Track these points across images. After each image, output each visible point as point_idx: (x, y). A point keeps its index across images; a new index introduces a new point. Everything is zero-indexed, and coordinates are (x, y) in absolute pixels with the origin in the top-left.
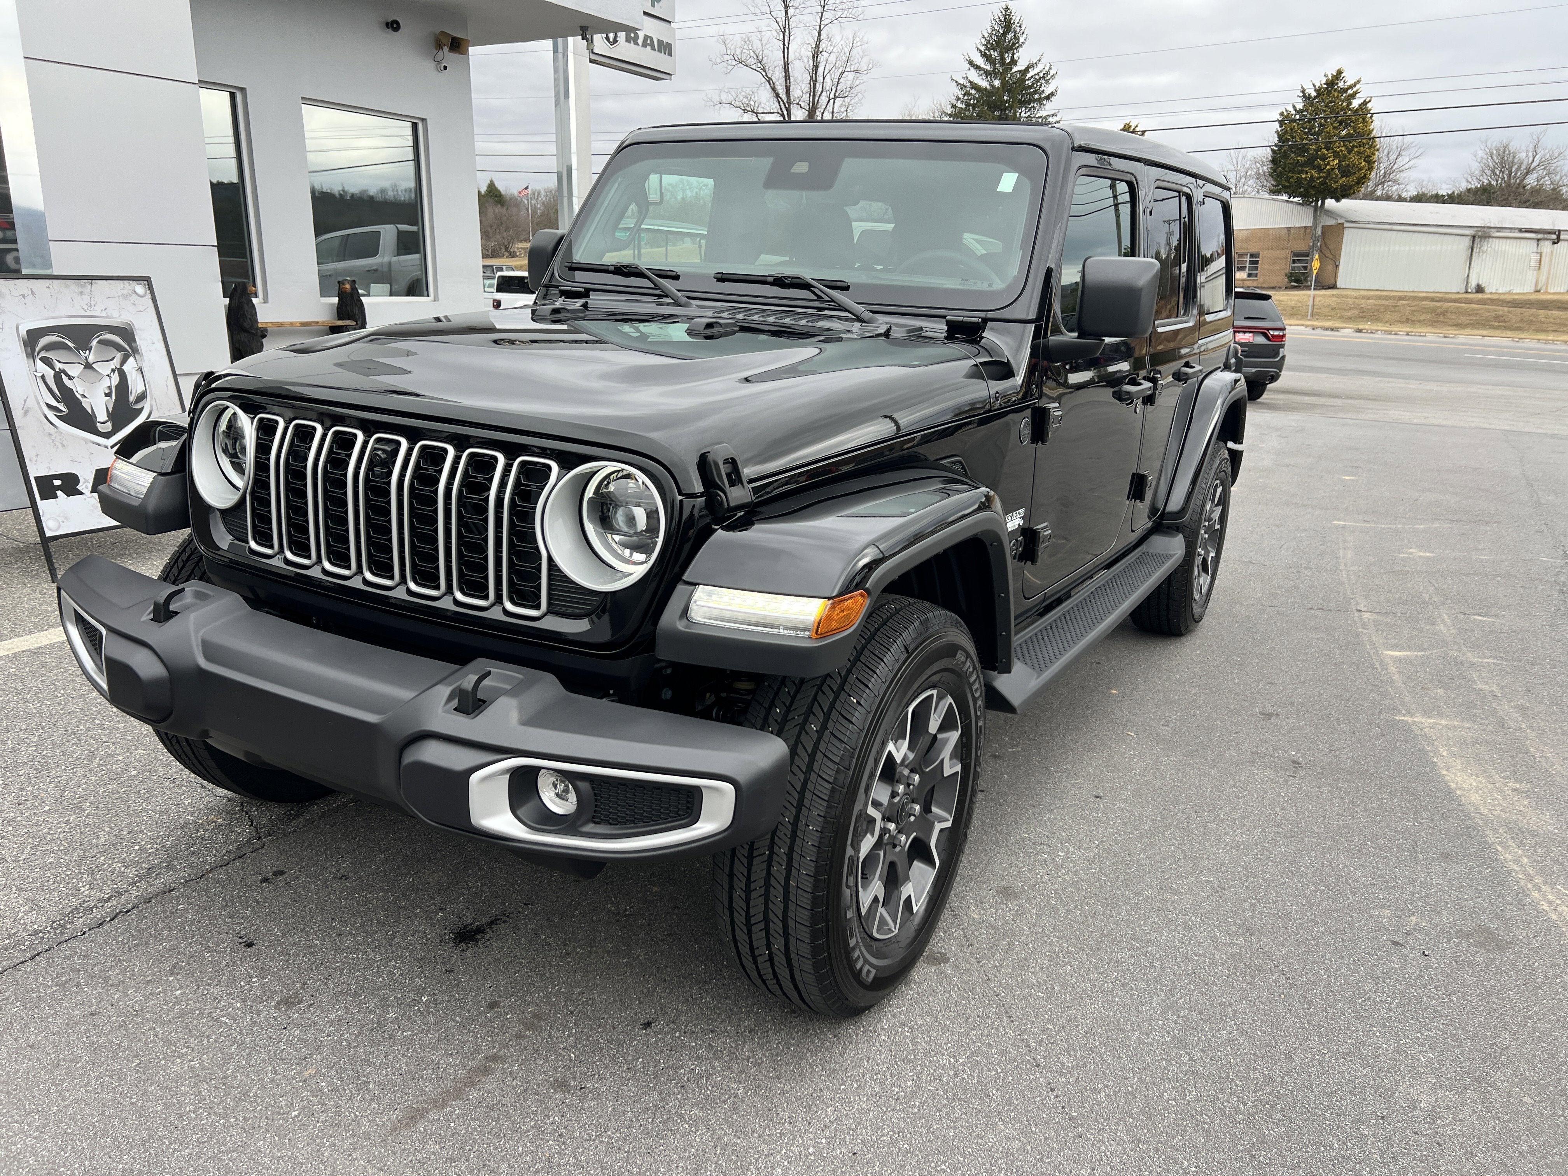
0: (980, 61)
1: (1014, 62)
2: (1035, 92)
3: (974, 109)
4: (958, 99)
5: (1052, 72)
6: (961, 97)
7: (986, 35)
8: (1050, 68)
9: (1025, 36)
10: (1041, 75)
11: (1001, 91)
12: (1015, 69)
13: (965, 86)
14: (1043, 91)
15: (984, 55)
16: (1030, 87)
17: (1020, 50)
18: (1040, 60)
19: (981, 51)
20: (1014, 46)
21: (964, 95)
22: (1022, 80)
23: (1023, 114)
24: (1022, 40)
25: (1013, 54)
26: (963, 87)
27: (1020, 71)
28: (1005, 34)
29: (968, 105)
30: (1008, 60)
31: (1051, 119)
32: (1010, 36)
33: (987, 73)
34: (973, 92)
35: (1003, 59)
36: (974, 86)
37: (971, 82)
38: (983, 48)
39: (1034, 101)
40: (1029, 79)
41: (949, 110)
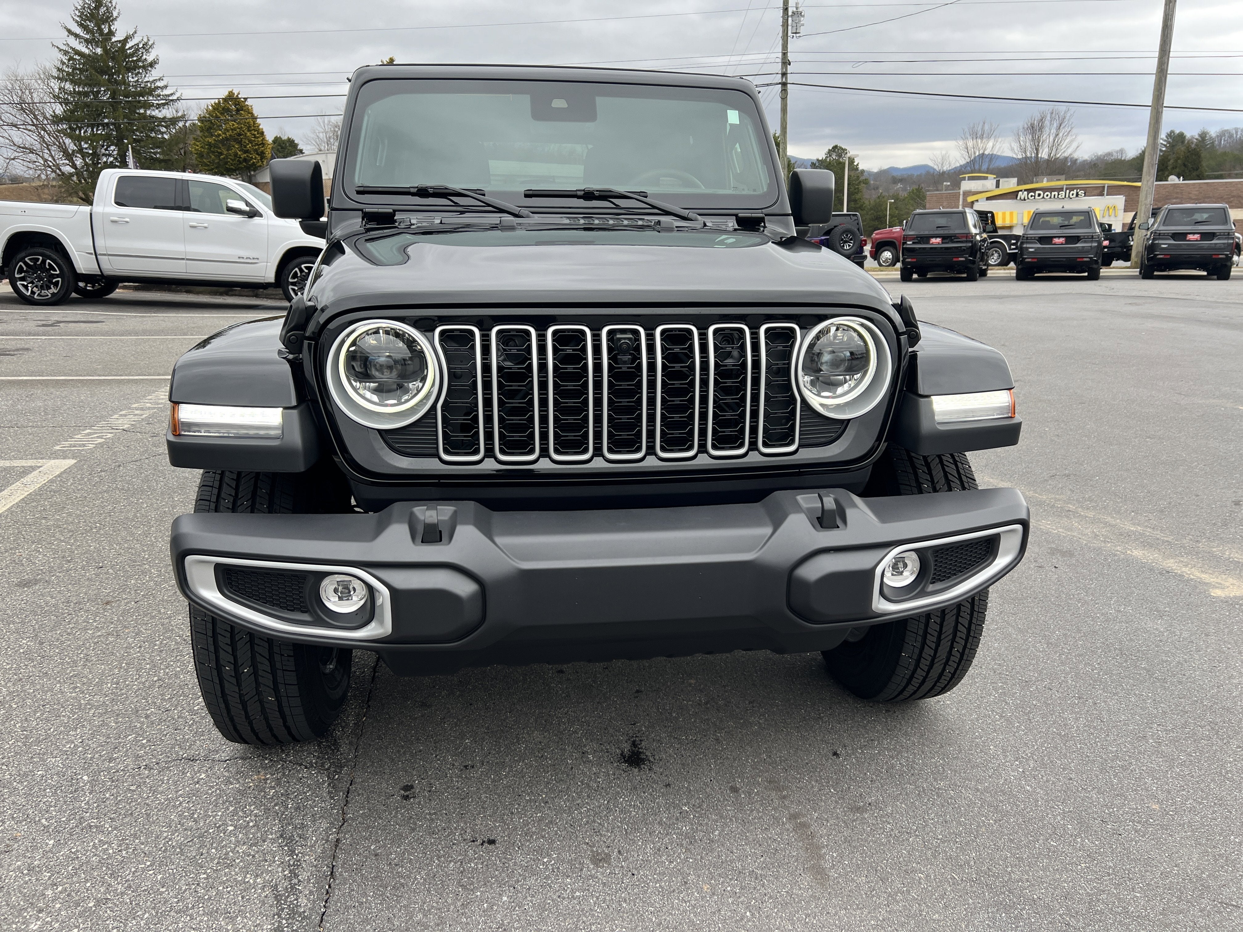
0: (78, 30)
1: (111, 33)
2: (139, 60)
3: (81, 73)
4: (63, 63)
5: (150, 43)
6: (66, 61)
7: (79, 7)
8: (148, 40)
9: (117, 11)
10: (141, 46)
11: (105, 57)
12: (114, 39)
13: (69, 52)
14: (145, 59)
15: (81, 25)
16: (132, 55)
17: (116, 23)
18: (135, 32)
19: (77, 22)
20: (108, 19)
21: (69, 60)
22: (123, 49)
23: (130, 79)
24: (115, 14)
25: (110, 26)
26: (66, 53)
27: (120, 41)
28: (97, 8)
29: (74, 69)
30: (106, 31)
31: (159, 84)
32: (102, 10)
33: (87, 41)
34: (77, 57)
35: (100, 30)
36: (77, 52)
37: (73, 49)
38: (78, 19)
39: (139, 67)
40: (130, 49)
41: (55, 73)
